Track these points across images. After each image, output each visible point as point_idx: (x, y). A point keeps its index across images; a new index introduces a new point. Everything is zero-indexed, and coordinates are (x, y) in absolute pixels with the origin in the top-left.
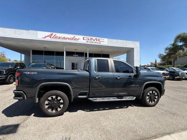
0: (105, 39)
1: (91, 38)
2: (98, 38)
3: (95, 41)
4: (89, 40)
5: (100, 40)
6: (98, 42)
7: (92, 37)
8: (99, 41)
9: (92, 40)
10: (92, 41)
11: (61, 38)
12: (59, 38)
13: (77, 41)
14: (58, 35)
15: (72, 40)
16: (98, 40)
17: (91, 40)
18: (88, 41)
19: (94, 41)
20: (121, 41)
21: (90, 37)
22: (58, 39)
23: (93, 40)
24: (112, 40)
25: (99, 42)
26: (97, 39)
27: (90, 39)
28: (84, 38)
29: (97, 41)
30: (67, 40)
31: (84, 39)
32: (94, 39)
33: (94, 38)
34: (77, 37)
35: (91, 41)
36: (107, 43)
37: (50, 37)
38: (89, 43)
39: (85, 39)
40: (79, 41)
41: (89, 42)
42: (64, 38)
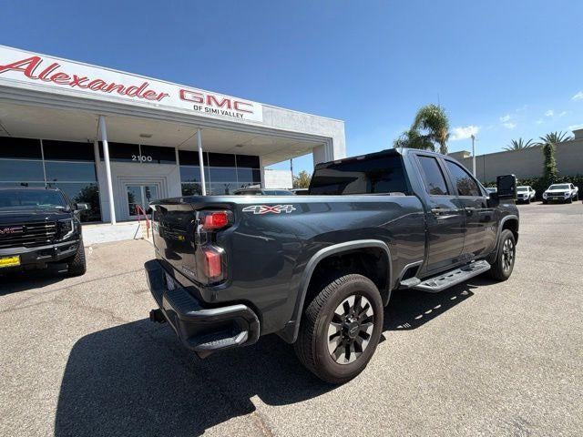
0: (254, 104)
1: (209, 97)
2: (233, 99)
3: (225, 108)
4: (202, 101)
5: (240, 106)
6: (233, 111)
7: (211, 94)
8: (236, 108)
9: (213, 103)
10: (214, 107)
11: (87, 83)
12: (77, 81)
13: (156, 102)
14: (70, 67)
15: (136, 98)
16: (232, 105)
17: (209, 103)
18: (198, 105)
19: (220, 109)
20: (300, 114)
21: (205, 94)
22: (69, 87)
23: (217, 103)
24: (276, 110)
25: (236, 112)
26: (229, 101)
27: (205, 100)
28: (182, 92)
29: (229, 107)
30: (114, 93)
31: (182, 97)
32: (220, 101)
33: (220, 98)
34: (157, 86)
35: (209, 107)
36: (261, 120)
37: (27, 73)
38: (202, 113)
39: (188, 96)
40: (164, 101)
41: (203, 110)
42: (99, 85)
